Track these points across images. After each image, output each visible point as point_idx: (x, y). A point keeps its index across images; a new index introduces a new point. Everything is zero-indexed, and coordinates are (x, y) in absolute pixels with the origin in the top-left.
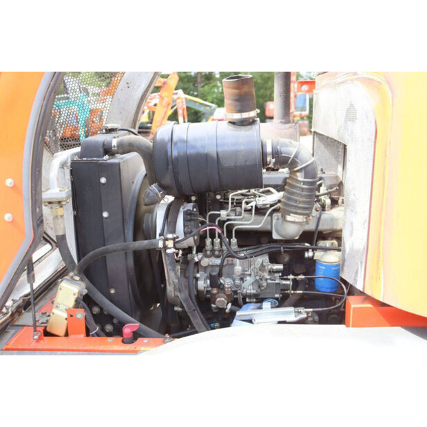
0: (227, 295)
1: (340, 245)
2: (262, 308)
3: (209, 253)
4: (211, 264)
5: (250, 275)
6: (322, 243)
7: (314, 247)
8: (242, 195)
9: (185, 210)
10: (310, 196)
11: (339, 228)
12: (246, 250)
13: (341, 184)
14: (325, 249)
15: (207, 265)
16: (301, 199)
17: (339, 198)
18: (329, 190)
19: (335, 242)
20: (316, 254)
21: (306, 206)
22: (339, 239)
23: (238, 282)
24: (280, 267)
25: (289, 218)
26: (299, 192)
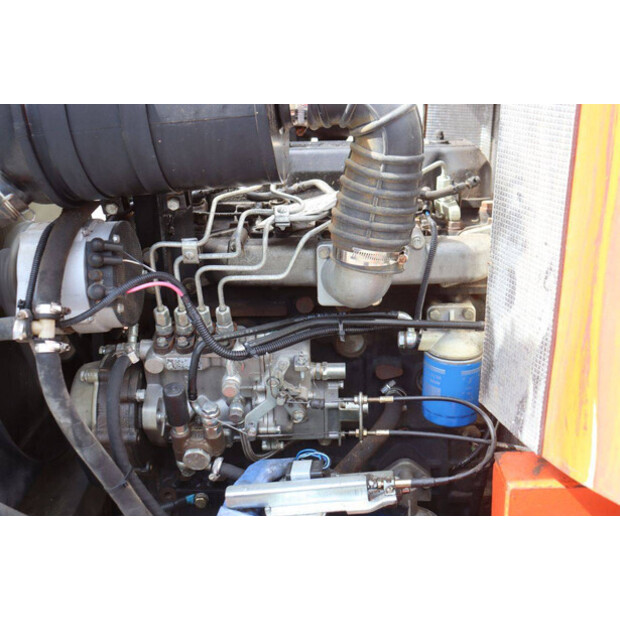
0: (211, 442)
1: (481, 316)
2: (289, 479)
3: (162, 341)
4: (170, 366)
5: (264, 392)
6: (438, 311)
7: (418, 322)
8: (249, 197)
9: (90, 239)
10: (403, 201)
11: (478, 276)
12: (255, 333)
13: (485, 169)
14: (447, 327)
15: (160, 370)
16: (379, 209)
17: (480, 203)
18: (458, 185)
19: (470, 307)
20: (423, 339)
21: (394, 227)
22: (479, 299)
23: (237, 408)
24: (340, 369)
25: (349, 258)
26: (374, 190)
